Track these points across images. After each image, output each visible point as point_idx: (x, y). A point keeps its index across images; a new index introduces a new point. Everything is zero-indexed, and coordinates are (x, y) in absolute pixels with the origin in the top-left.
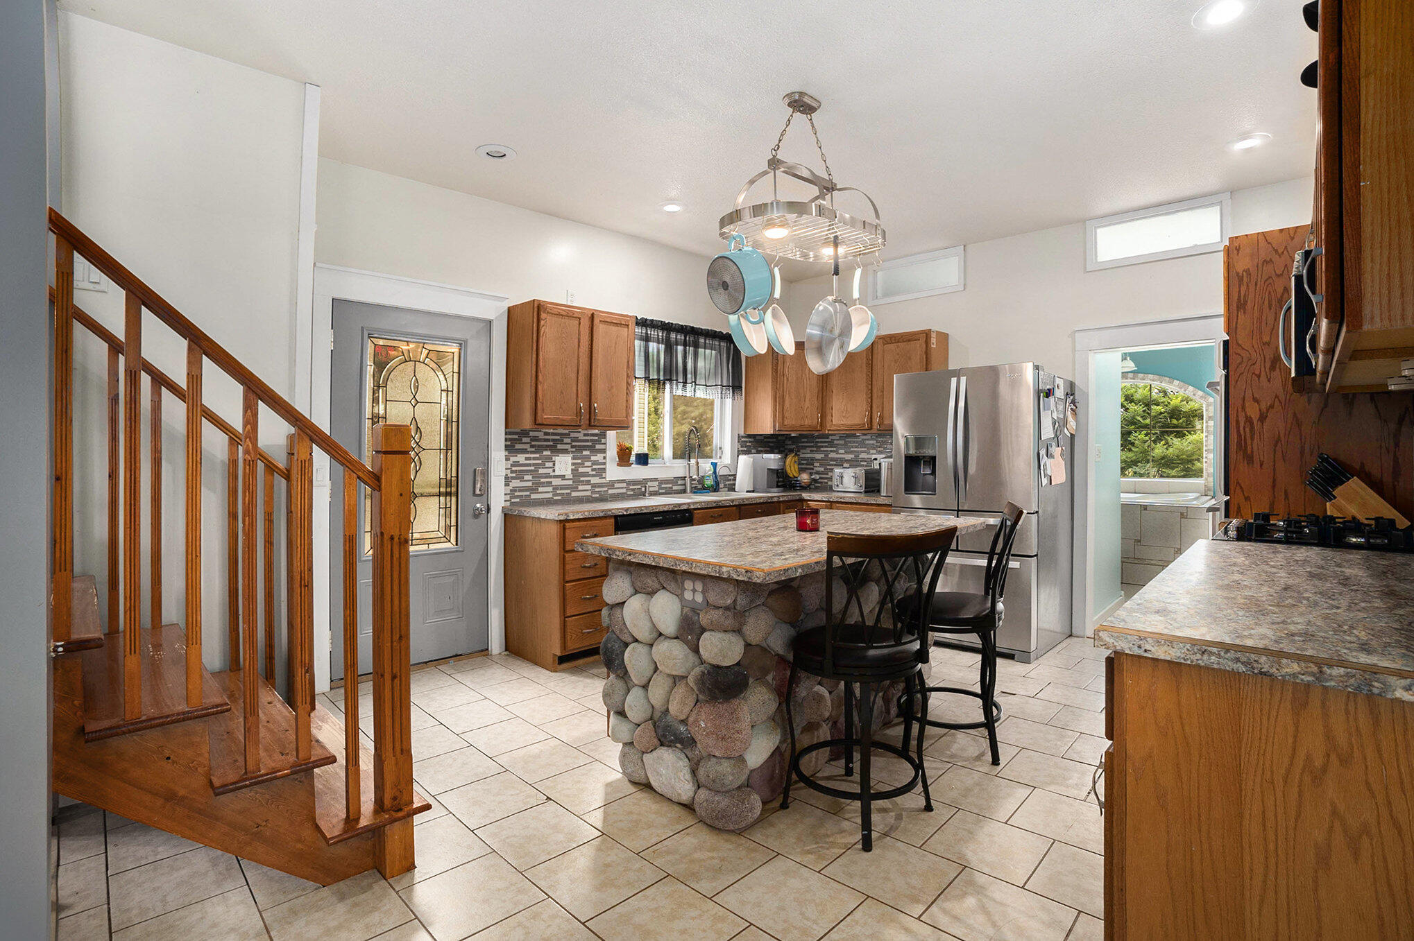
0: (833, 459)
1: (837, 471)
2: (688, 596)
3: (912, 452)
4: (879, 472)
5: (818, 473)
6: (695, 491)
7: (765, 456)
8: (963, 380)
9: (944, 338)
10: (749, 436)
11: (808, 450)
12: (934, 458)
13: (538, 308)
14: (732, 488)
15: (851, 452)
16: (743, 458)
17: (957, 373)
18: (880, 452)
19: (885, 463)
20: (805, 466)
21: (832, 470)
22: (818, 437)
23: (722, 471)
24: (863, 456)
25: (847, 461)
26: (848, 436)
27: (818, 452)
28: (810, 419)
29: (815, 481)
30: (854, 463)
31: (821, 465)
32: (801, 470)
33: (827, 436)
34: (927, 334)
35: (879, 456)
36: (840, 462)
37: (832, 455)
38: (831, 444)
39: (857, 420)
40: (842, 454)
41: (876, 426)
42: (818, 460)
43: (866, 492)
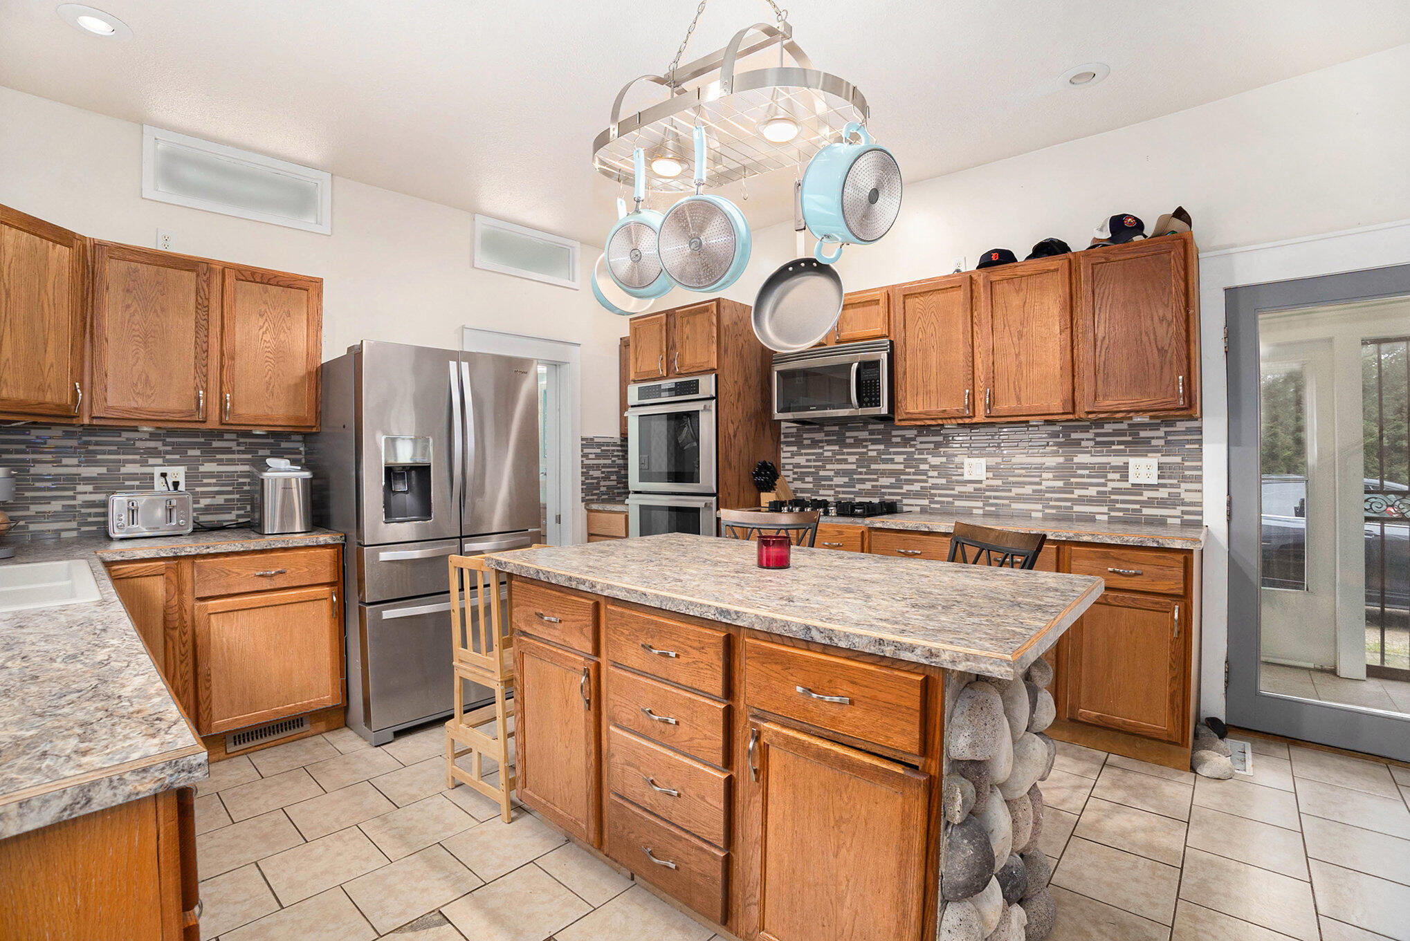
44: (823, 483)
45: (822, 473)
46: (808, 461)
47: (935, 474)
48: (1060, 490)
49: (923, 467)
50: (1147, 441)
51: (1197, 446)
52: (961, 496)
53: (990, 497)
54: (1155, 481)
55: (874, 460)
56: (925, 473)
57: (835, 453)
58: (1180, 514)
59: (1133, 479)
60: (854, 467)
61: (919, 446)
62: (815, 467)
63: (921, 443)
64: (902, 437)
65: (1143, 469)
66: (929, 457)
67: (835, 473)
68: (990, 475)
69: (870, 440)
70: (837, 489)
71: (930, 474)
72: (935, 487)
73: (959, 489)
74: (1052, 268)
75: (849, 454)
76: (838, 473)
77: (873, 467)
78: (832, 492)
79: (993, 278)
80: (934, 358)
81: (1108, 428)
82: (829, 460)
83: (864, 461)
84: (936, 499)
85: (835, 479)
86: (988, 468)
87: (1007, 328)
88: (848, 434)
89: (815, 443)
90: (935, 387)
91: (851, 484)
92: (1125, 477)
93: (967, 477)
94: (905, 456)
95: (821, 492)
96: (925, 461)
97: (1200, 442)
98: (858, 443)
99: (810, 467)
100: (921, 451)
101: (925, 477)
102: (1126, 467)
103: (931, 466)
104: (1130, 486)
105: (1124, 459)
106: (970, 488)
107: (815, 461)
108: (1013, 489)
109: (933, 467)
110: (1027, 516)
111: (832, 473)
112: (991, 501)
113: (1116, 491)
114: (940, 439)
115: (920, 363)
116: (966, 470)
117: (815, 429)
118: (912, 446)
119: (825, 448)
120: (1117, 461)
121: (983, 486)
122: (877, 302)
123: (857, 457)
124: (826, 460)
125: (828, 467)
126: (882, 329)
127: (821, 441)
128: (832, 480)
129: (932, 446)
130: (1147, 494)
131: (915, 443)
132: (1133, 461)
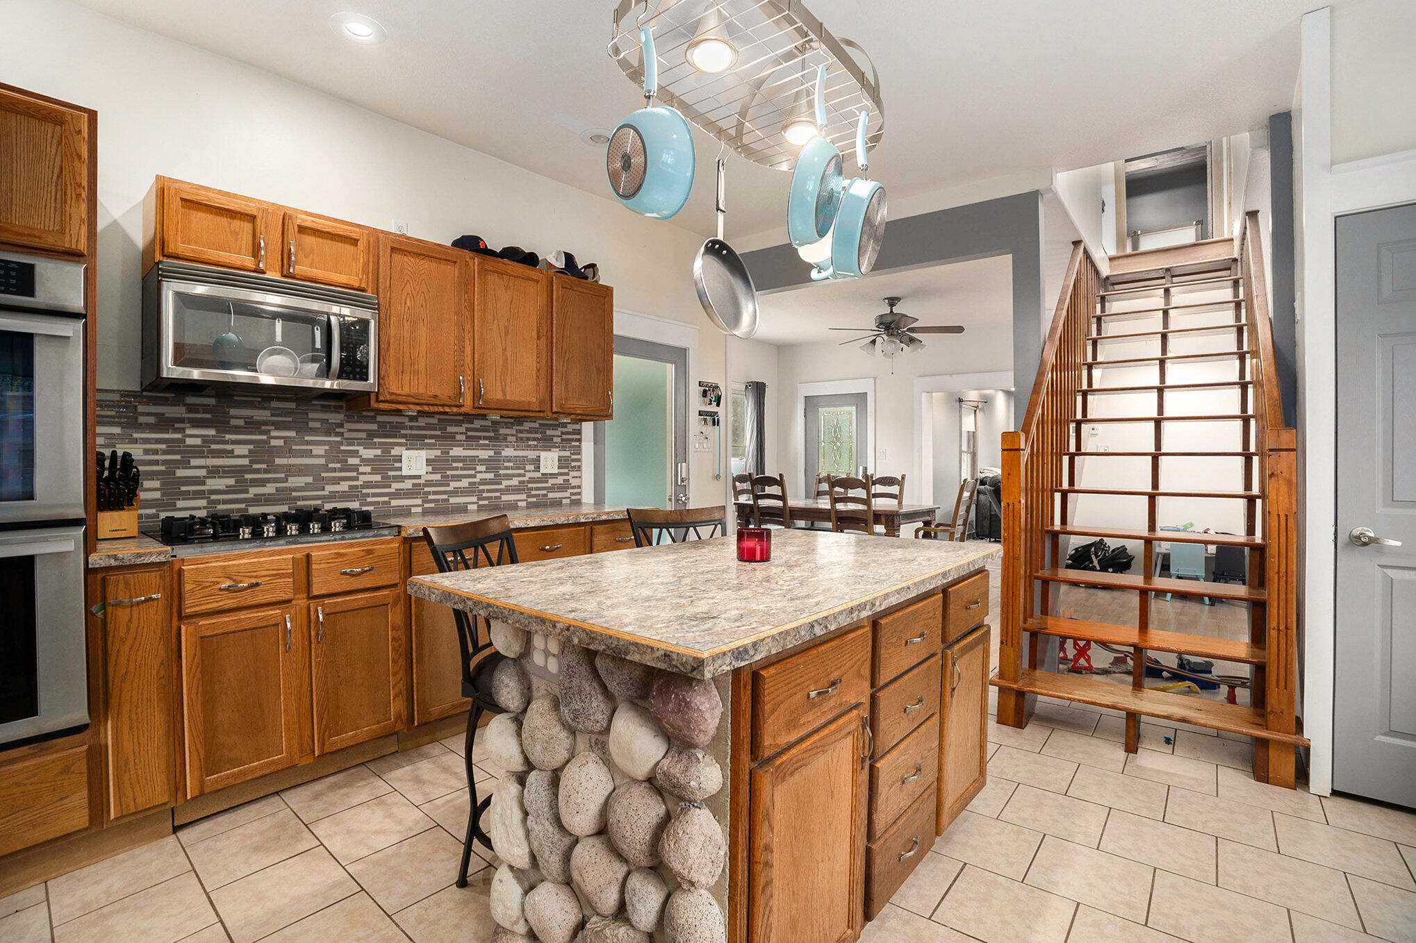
44: (183, 488)
45: (180, 473)
46: (146, 452)
47: (368, 469)
48: (491, 482)
49: (352, 461)
50: (550, 438)
51: (578, 444)
52: (398, 494)
53: (429, 493)
54: (556, 471)
55: (279, 452)
56: (355, 468)
57: (207, 441)
58: (569, 495)
59: (543, 470)
60: (246, 461)
61: (347, 435)
62: (165, 462)
63: (350, 430)
64: (326, 421)
65: (549, 461)
66: (360, 448)
67: (208, 472)
68: (430, 469)
69: (273, 423)
70: (213, 497)
71: (362, 469)
72: (368, 485)
73: (395, 486)
74: (535, 278)
75: (234, 442)
76: (214, 472)
77: (278, 461)
78: (203, 503)
79: (487, 267)
80: (423, 333)
81: (527, 426)
82: (198, 452)
83: (262, 453)
84: (369, 500)
85: (209, 481)
86: (429, 461)
87: (496, 322)
88: (233, 412)
89: (165, 424)
90: (424, 367)
91: (242, 486)
92: (537, 469)
93: (405, 472)
94: (327, 448)
95: (180, 504)
96: (355, 454)
97: (580, 440)
98: (253, 426)
99: (156, 463)
100: (350, 441)
101: (354, 474)
102: (538, 459)
103: (363, 460)
104: (540, 476)
105: (535, 453)
106: (408, 484)
107: (165, 452)
108: (451, 483)
109: (365, 461)
110: (463, 509)
111: (203, 472)
112: (431, 497)
113: (532, 480)
114: (374, 427)
115: (407, 335)
116: (404, 465)
117: (167, 399)
118: (337, 434)
119: (188, 432)
120: (531, 454)
121: (422, 481)
122: (354, 242)
123: (251, 447)
124: (190, 452)
125: (194, 462)
126: (361, 280)
127: (181, 420)
128: (204, 483)
129: (364, 435)
130: (551, 481)
131: (341, 430)
132: (543, 455)
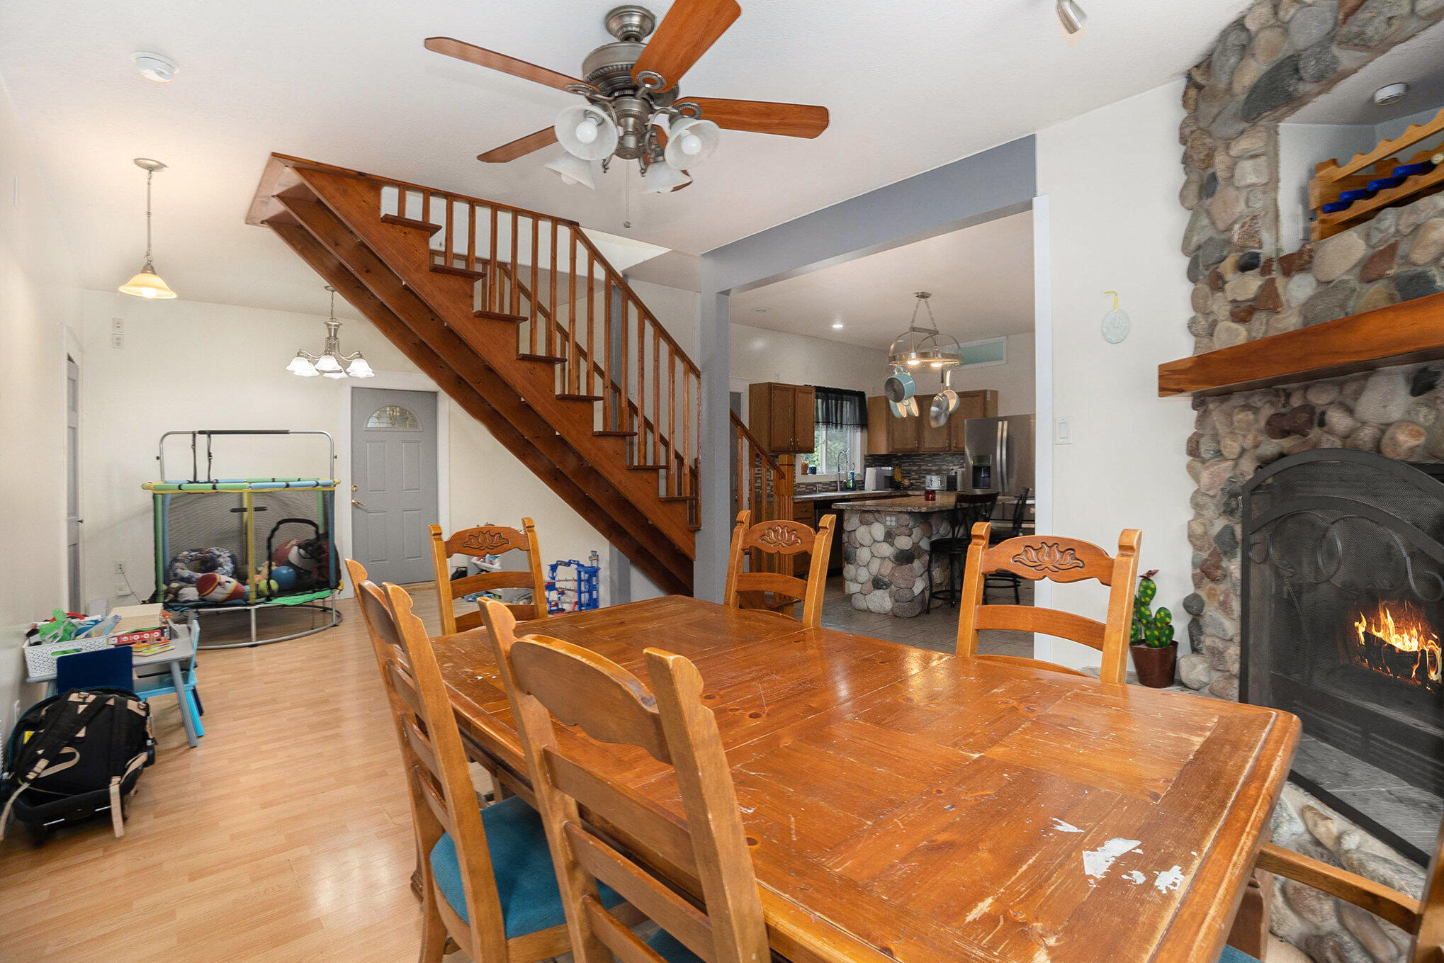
0: (924, 470)
1: (928, 477)
2: (888, 523)
3: (976, 464)
4: (955, 478)
5: (914, 479)
6: (842, 490)
7: (883, 468)
8: (1006, 423)
9: (995, 393)
10: (870, 456)
11: (908, 464)
12: (989, 467)
13: (771, 387)
14: (862, 488)
15: (936, 465)
16: (868, 469)
17: (1003, 419)
18: (955, 465)
19: (960, 471)
20: (906, 474)
21: (924, 477)
22: (915, 456)
23: (857, 479)
24: (944, 467)
25: (934, 471)
26: (934, 455)
27: (914, 465)
28: (911, 444)
29: (912, 484)
30: (938, 473)
31: (916, 474)
32: (904, 477)
33: (920, 455)
34: (984, 392)
35: (955, 468)
36: (929, 472)
37: (923, 467)
38: (923, 460)
39: (940, 445)
40: (930, 467)
41: (953, 449)
42: (914, 471)
43: (947, 490)
